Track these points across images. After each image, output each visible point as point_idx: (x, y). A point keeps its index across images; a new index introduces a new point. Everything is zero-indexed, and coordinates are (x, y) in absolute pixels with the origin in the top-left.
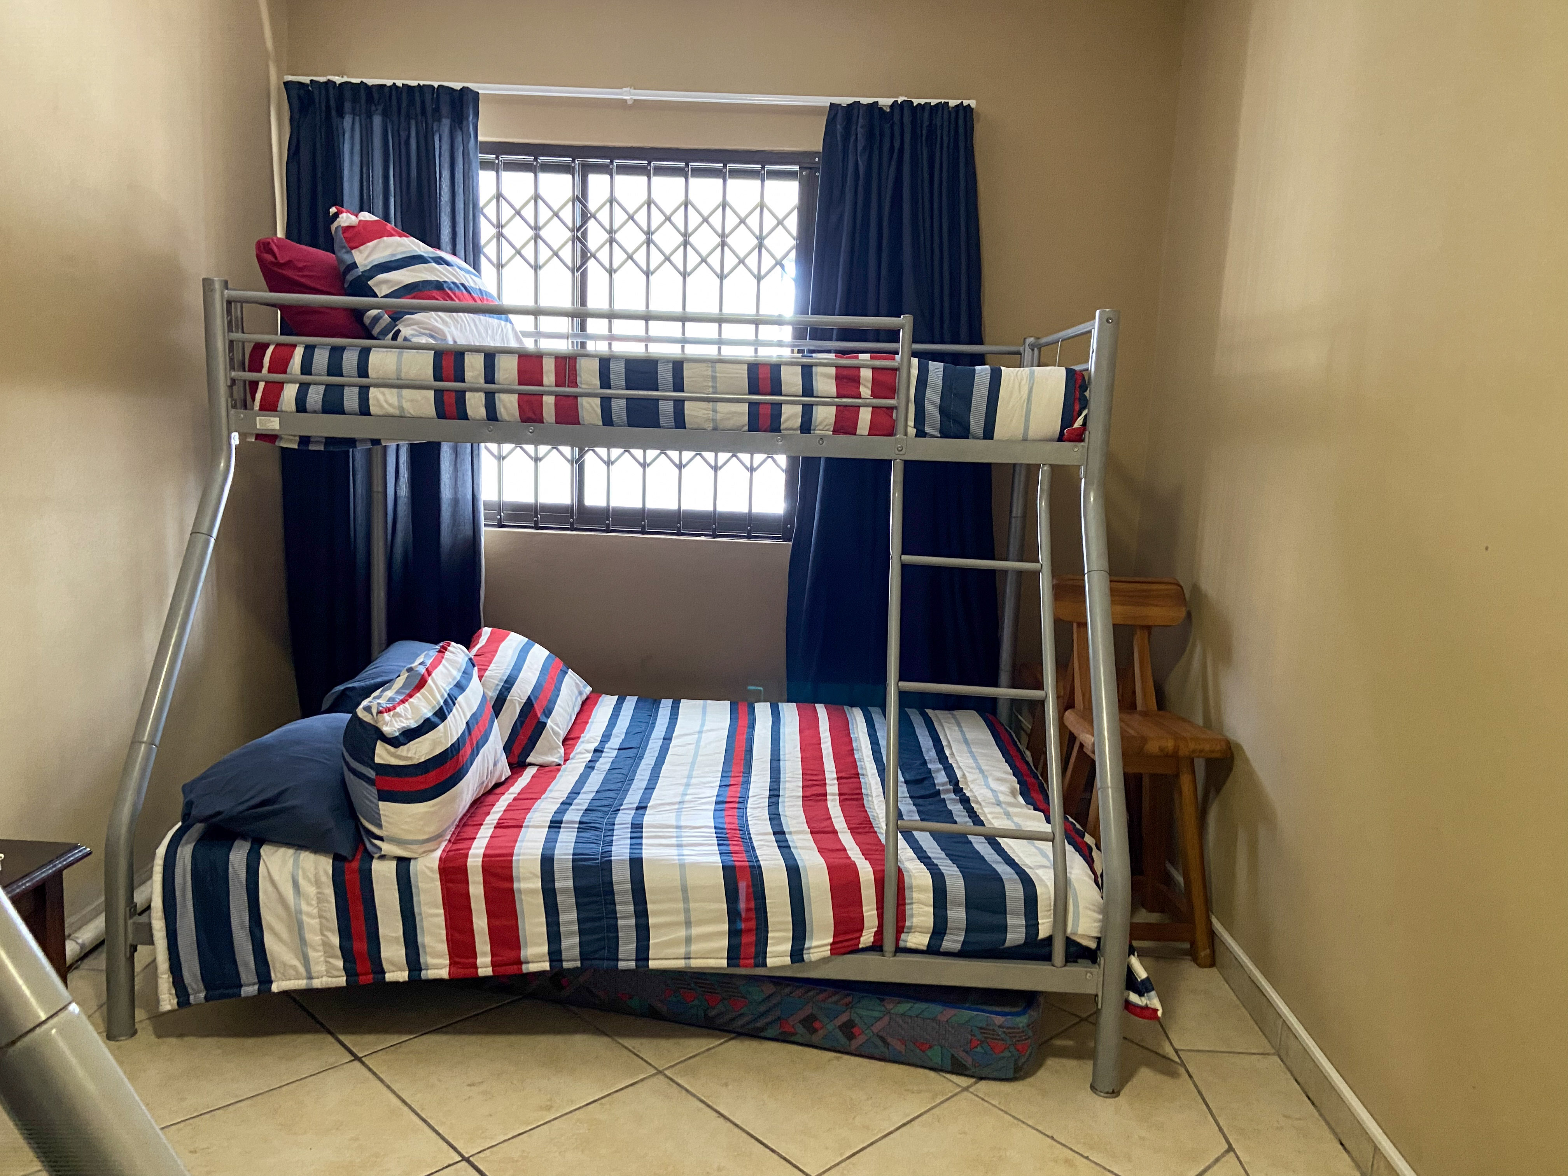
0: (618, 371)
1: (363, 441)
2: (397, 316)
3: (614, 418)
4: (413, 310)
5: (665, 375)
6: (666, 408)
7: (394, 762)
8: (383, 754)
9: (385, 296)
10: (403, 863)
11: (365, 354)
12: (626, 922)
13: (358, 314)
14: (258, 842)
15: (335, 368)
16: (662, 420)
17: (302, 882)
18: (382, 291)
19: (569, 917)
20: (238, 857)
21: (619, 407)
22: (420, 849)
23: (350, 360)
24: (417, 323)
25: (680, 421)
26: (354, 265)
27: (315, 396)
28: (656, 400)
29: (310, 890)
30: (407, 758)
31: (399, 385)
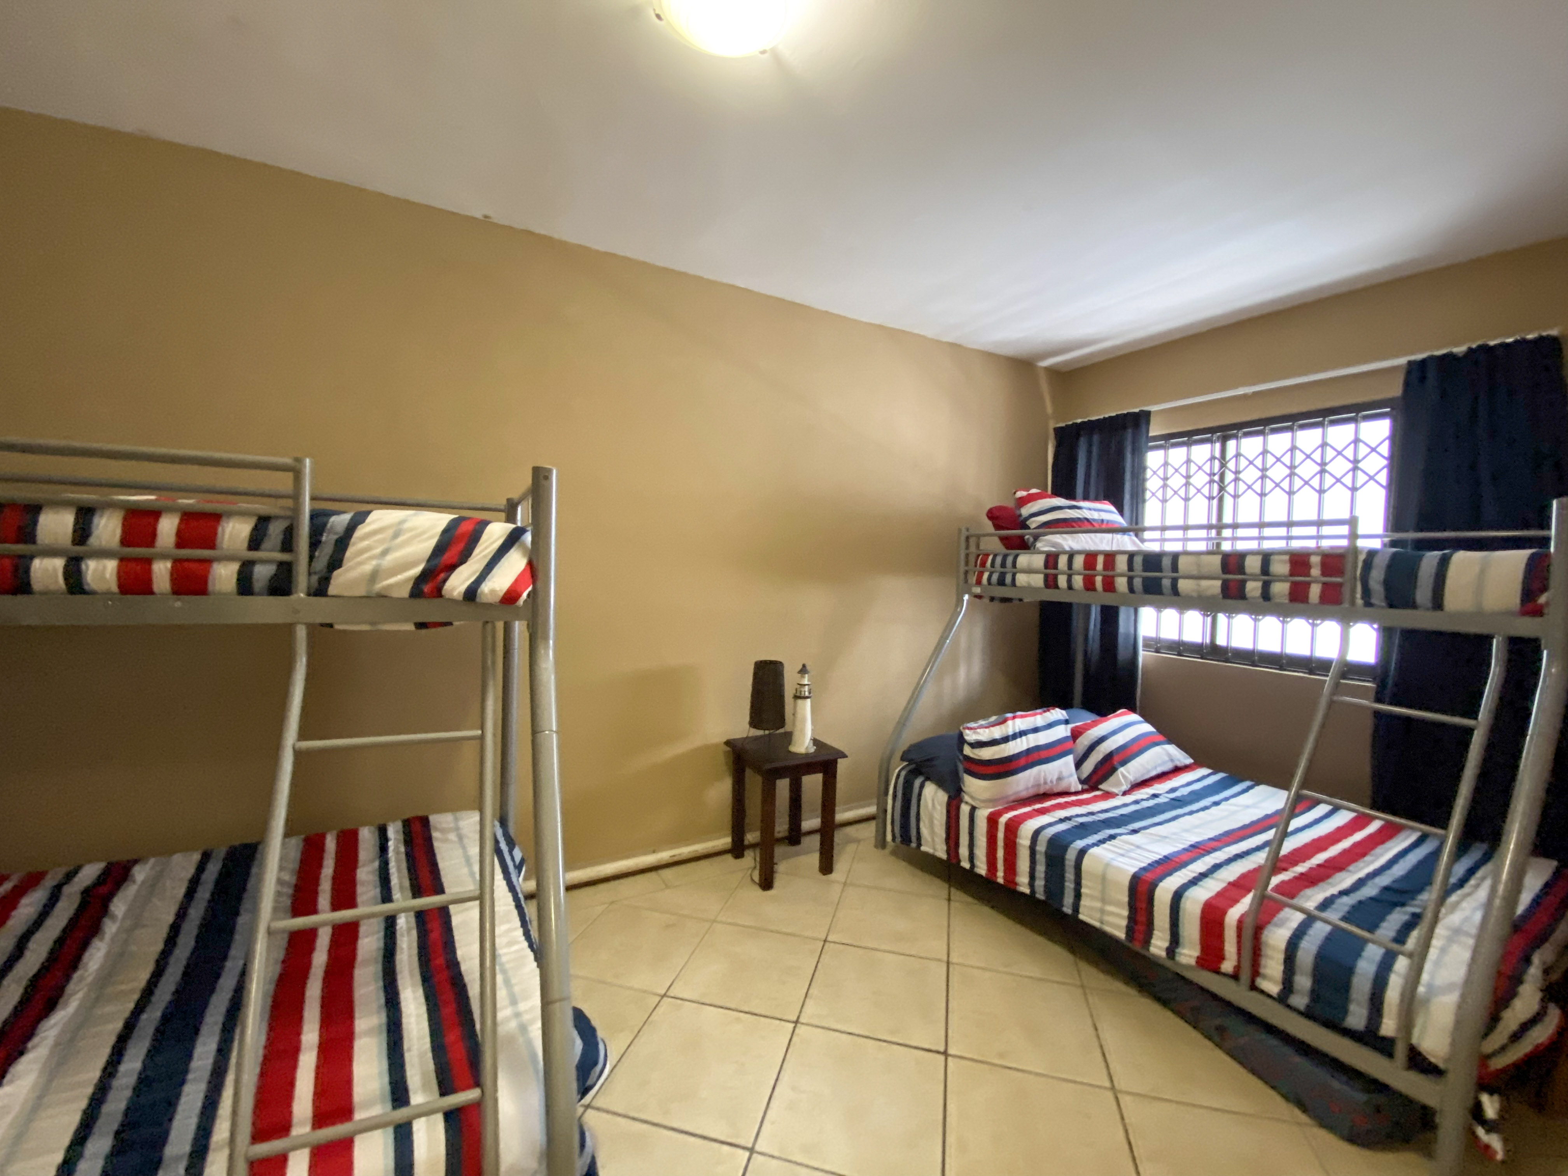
0: (1138, 561)
1: (1016, 599)
2: (1036, 538)
3: (1135, 589)
4: (1045, 534)
5: (1166, 562)
6: (1166, 583)
7: (972, 755)
8: (967, 751)
9: (1035, 528)
10: (973, 809)
11: (1016, 557)
12: (1069, 885)
13: (1021, 537)
14: (928, 779)
15: (1003, 565)
16: (1165, 591)
17: (936, 803)
18: (1033, 526)
19: (1041, 869)
20: (917, 782)
21: (1138, 583)
22: (982, 805)
23: (1010, 560)
24: (1046, 540)
25: (1175, 591)
26: (1020, 515)
27: (995, 577)
28: (1161, 579)
29: (938, 807)
30: (977, 755)
31: (1030, 571)
